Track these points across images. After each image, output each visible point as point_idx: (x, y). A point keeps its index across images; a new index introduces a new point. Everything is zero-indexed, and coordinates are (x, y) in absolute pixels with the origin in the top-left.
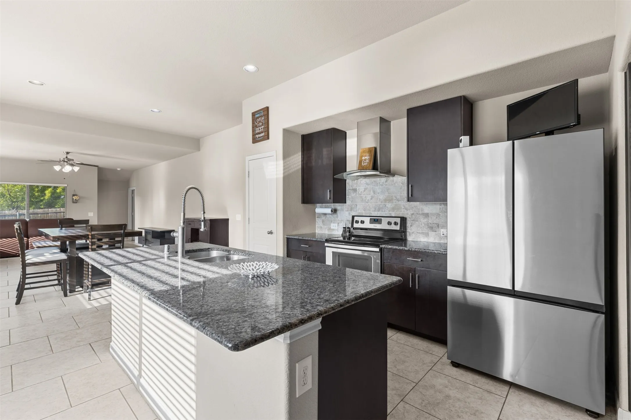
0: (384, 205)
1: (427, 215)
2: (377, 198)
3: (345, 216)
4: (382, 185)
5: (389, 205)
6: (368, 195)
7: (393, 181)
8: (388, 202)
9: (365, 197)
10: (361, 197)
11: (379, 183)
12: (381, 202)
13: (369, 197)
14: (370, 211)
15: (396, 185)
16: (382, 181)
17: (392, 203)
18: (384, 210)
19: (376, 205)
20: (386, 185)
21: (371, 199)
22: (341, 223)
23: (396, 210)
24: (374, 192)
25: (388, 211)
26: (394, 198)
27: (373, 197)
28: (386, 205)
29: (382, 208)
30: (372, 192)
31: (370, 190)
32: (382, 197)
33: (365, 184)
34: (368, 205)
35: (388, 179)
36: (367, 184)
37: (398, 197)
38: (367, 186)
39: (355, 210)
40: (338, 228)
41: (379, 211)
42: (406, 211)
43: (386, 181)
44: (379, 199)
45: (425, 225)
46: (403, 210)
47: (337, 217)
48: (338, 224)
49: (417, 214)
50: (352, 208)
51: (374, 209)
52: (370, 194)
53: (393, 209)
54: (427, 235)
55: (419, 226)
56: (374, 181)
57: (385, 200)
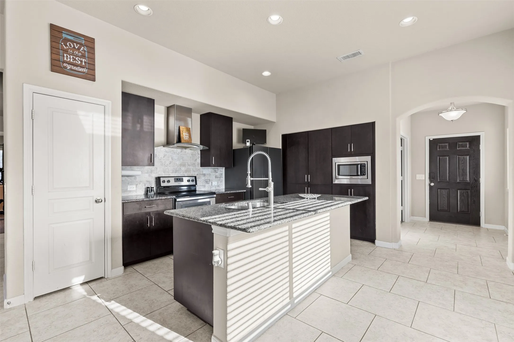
0: (180, 169)
1: (204, 175)
2: (175, 164)
3: (145, 177)
4: (178, 154)
5: (183, 169)
6: (167, 160)
7: (186, 152)
8: (182, 166)
9: (165, 162)
10: (161, 161)
11: (176, 152)
12: (178, 166)
13: (168, 162)
14: (169, 173)
15: (188, 155)
16: (179, 151)
17: (185, 167)
18: (179, 172)
19: (173, 168)
20: (181, 154)
21: (170, 163)
22: (140, 184)
23: (187, 172)
24: (172, 158)
25: (182, 173)
26: (187, 164)
27: (171, 163)
28: (181, 169)
29: (178, 171)
30: (170, 158)
31: (169, 157)
32: (178, 163)
33: (164, 151)
34: (168, 168)
35: (182, 150)
36: (166, 152)
37: (189, 163)
38: (166, 153)
39: (155, 172)
40: (136, 189)
41: (176, 172)
42: (194, 172)
43: (181, 152)
44: (176, 164)
45: (204, 180)
46: (192, 172)
47: (135, 179)
48: (137, 185)
49: (200, 174)
50: (152, 171)
51: (172, 171)
52: (168, 160)
53: (186, 171)
54: (204, 186)
55: (201, 181)
56: (172, 150)
57: (181, 165)
